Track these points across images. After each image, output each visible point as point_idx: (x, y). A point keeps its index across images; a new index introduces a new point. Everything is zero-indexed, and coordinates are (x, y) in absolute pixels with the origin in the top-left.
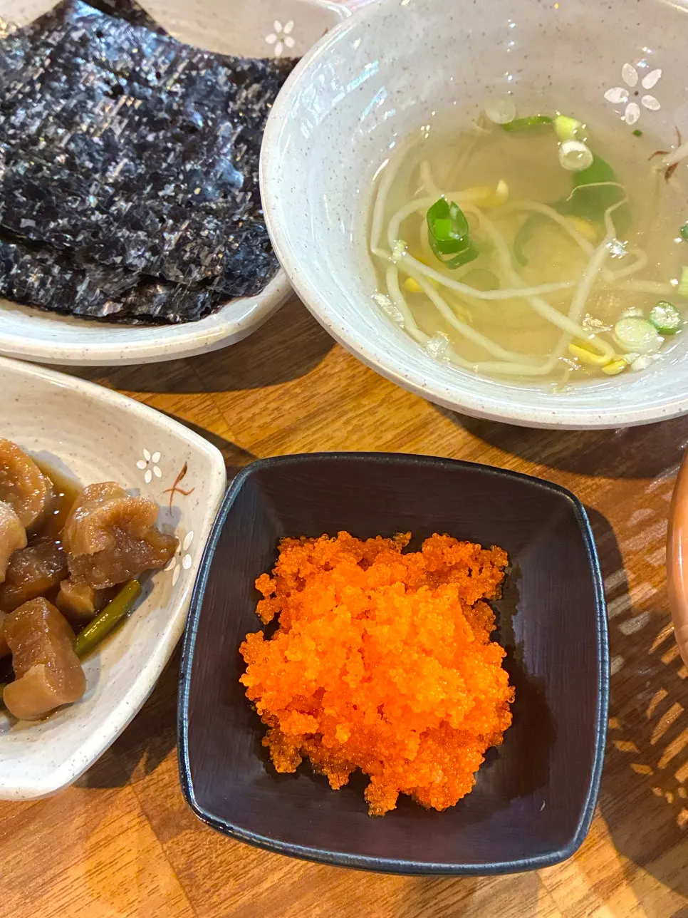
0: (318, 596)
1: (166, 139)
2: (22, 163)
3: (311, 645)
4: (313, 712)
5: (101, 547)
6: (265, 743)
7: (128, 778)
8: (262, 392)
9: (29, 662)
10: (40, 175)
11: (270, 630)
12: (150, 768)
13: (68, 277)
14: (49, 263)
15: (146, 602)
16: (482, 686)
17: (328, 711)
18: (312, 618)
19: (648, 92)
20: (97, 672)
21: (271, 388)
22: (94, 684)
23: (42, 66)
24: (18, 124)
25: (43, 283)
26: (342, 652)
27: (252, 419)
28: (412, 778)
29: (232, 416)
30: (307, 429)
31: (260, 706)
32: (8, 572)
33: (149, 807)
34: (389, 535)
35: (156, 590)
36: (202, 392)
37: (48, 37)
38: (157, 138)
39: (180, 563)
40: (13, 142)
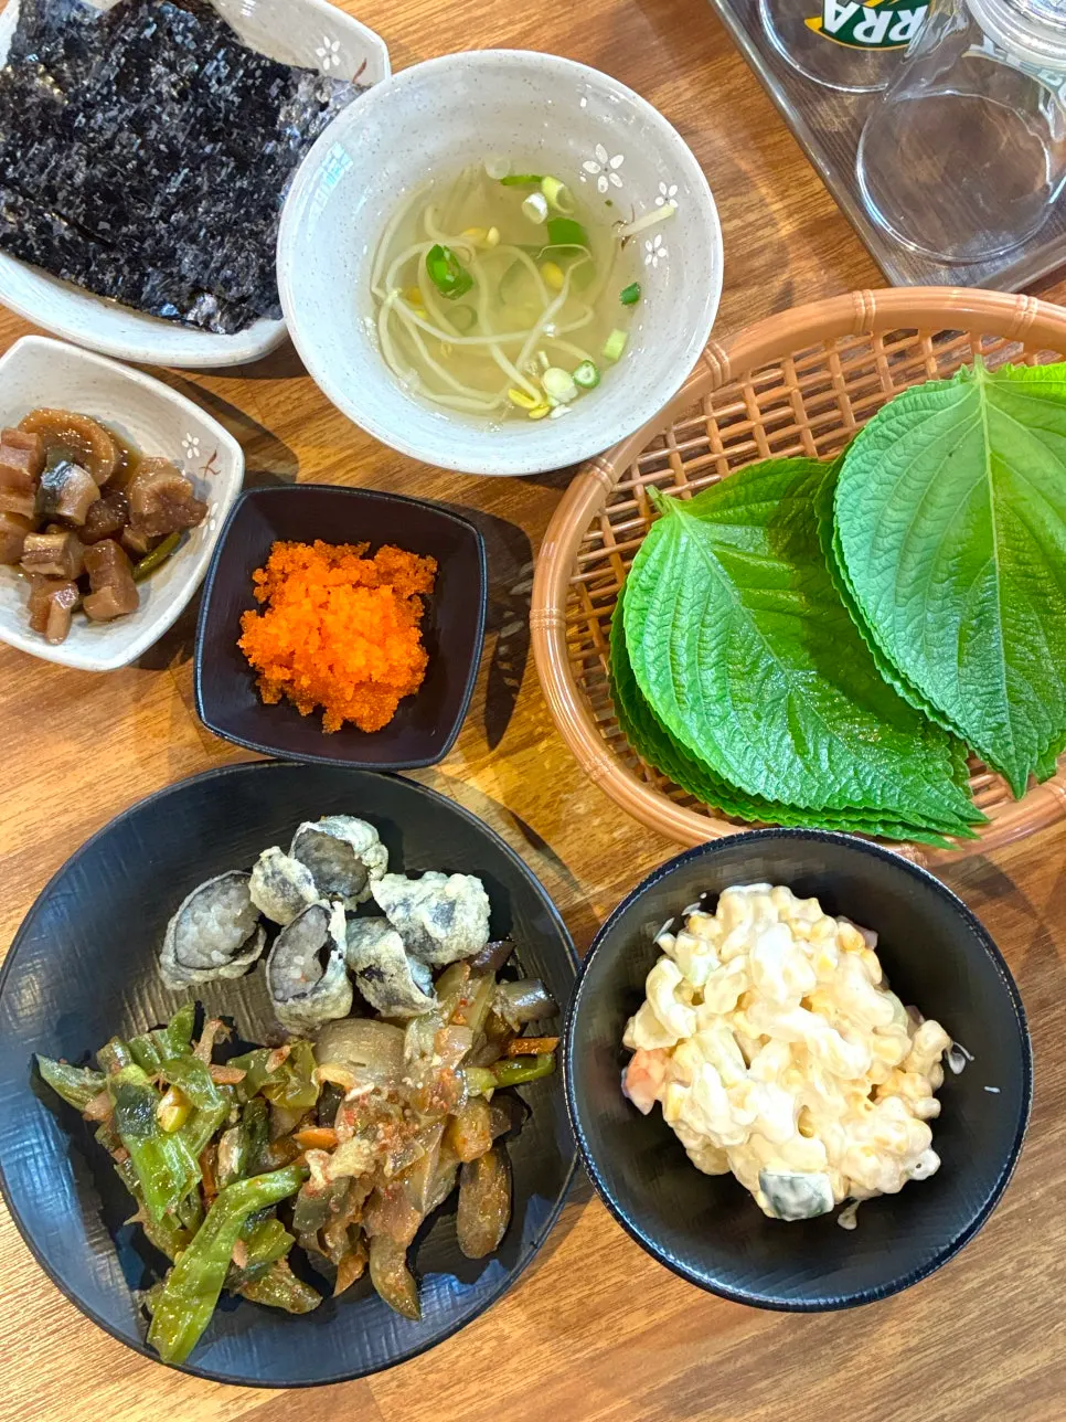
0: (293, 590)
1: (222, 153)
2: (99, 166)
3: (283, 623)
4: (289, 668)
5: (153, 511)
6: (257, 684)
7: (168, 665)
8: (288, 382)
9: (101, 584)
10: (114, 180)
11: (264, 608)
12: (183, 661)
13: (136, 277)
14: (122, 262)
15: (185, 548)
16: (395, 657)
17: (296, 666)
18: (289, 604)
19: (615, 171)
20: (148, 592)
21: (295, 380)
22: (145, 602)
23: (118, 64)
24: (96, 127)
25: (115, 280)
26: (305, 630)
27: (277, 405)
28: (350, 711)
29: (262, 400)
30: (320, 419)
31: (251, 661)
32: (87, 517)
33: (181, 687)
34: (353, 543)
35: (192, 539)
36: (238, 377)
37: (123, 31)
38: (214, 149)
39: (208, 523)
40: (93, 145)
